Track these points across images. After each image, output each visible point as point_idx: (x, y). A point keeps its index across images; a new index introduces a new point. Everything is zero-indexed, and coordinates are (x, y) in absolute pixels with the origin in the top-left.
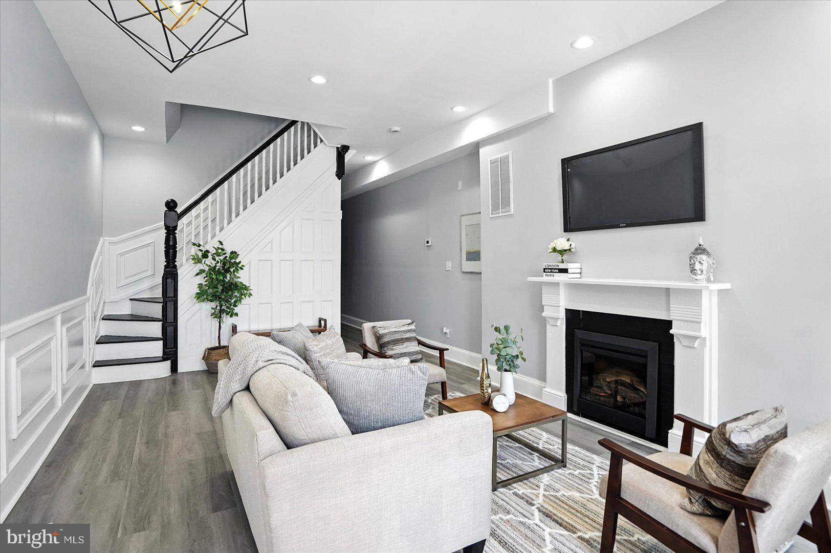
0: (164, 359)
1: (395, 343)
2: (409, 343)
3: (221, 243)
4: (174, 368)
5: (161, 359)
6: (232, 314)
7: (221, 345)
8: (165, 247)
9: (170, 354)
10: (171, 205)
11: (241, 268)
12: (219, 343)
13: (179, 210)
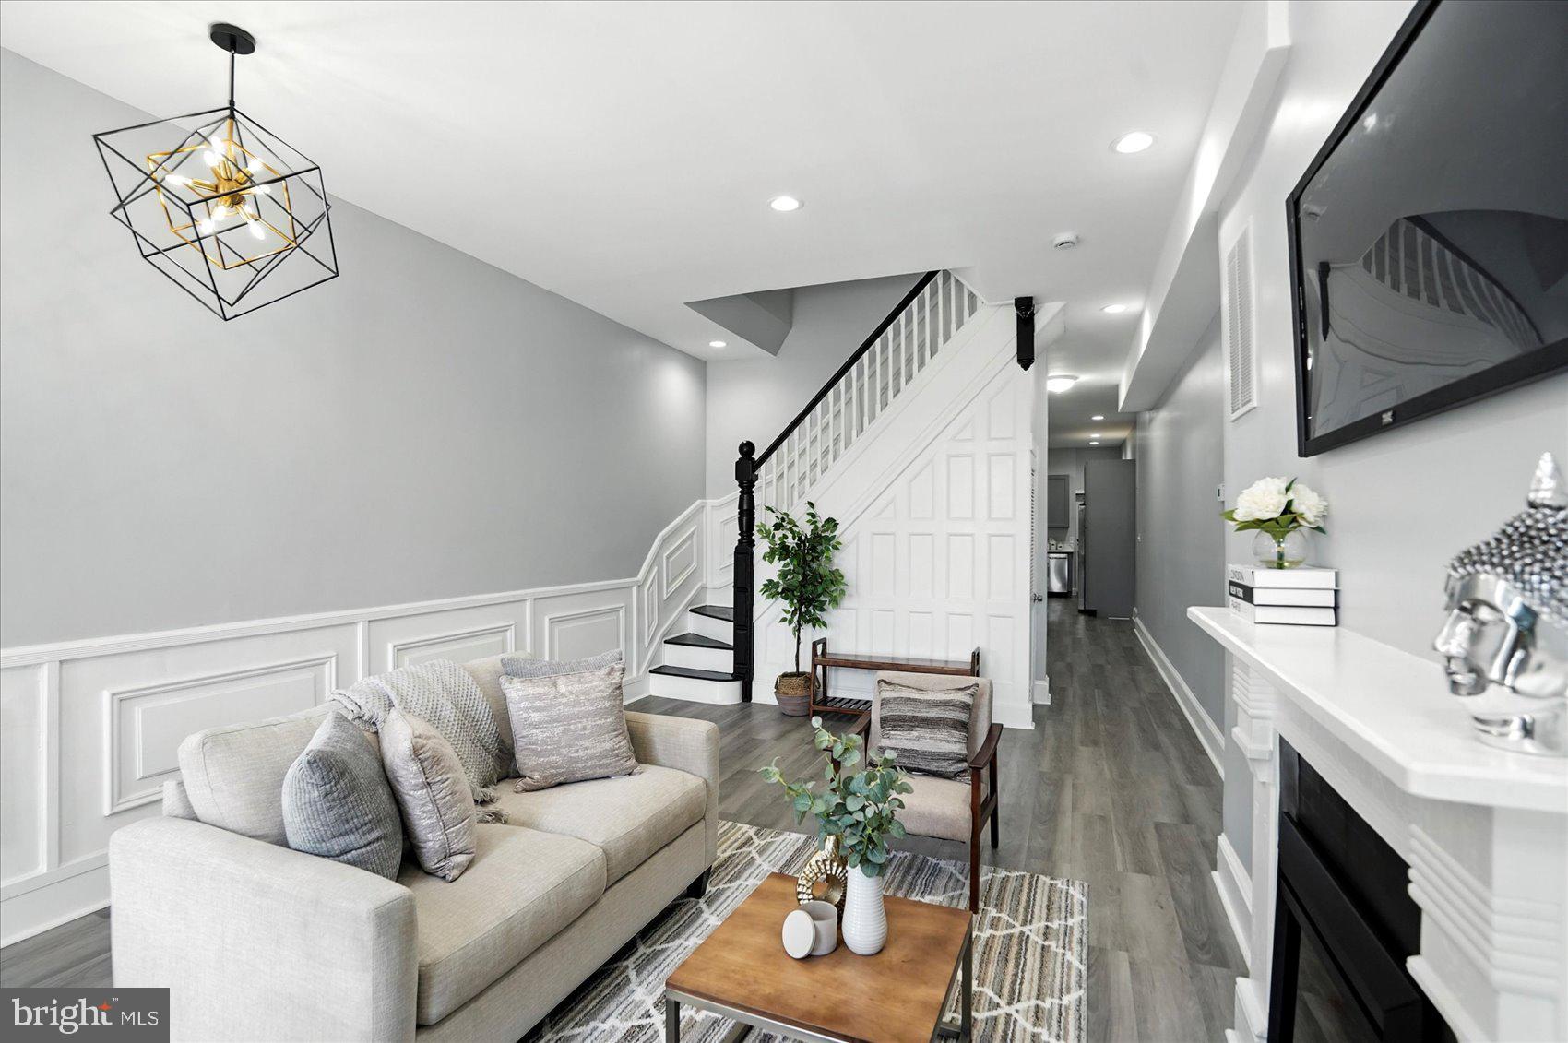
0: (735, 677)
1: (895, 723)
2: (928, 730)
3: (811, 505)
4: (746, 694)
5: (730, 677)
6: (816, 622)
7: (800, 670)
8: (739, 513)
9: (744, 671)
10: (747, 448)
11: (837, 548)
12: (798, 669)
13: (756, 456)
